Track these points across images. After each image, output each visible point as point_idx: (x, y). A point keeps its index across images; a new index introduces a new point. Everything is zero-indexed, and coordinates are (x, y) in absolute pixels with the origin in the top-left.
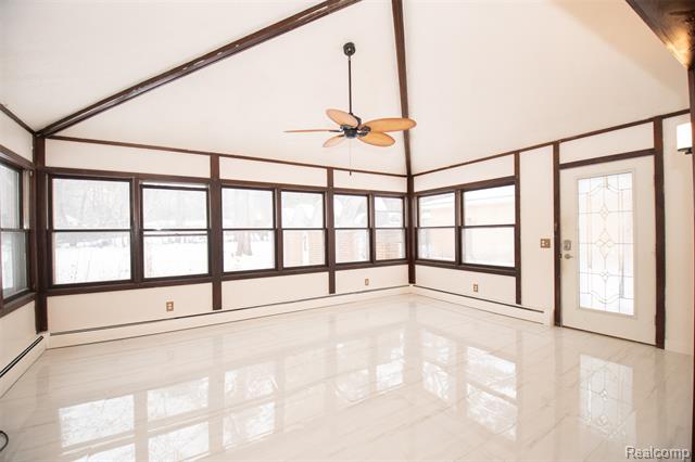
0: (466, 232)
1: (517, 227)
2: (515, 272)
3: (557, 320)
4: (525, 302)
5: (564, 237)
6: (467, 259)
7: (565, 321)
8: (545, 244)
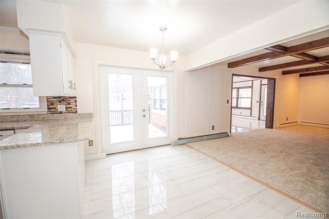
0: (239, 99)
1: (252, 98)
2: (251, 109)
3: (259, 119)
4: (252, 115)
5: (261, 100)
6: (239, 106)
7: (261, 119)
8: (258, 102)
